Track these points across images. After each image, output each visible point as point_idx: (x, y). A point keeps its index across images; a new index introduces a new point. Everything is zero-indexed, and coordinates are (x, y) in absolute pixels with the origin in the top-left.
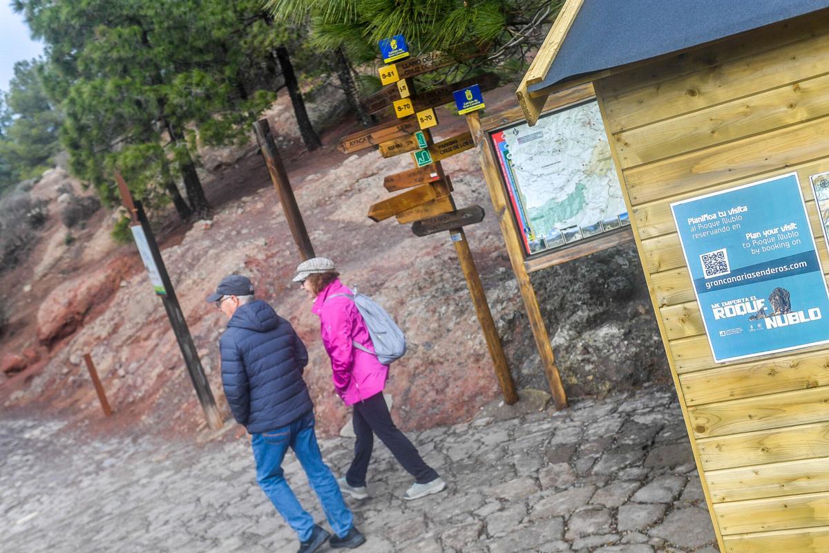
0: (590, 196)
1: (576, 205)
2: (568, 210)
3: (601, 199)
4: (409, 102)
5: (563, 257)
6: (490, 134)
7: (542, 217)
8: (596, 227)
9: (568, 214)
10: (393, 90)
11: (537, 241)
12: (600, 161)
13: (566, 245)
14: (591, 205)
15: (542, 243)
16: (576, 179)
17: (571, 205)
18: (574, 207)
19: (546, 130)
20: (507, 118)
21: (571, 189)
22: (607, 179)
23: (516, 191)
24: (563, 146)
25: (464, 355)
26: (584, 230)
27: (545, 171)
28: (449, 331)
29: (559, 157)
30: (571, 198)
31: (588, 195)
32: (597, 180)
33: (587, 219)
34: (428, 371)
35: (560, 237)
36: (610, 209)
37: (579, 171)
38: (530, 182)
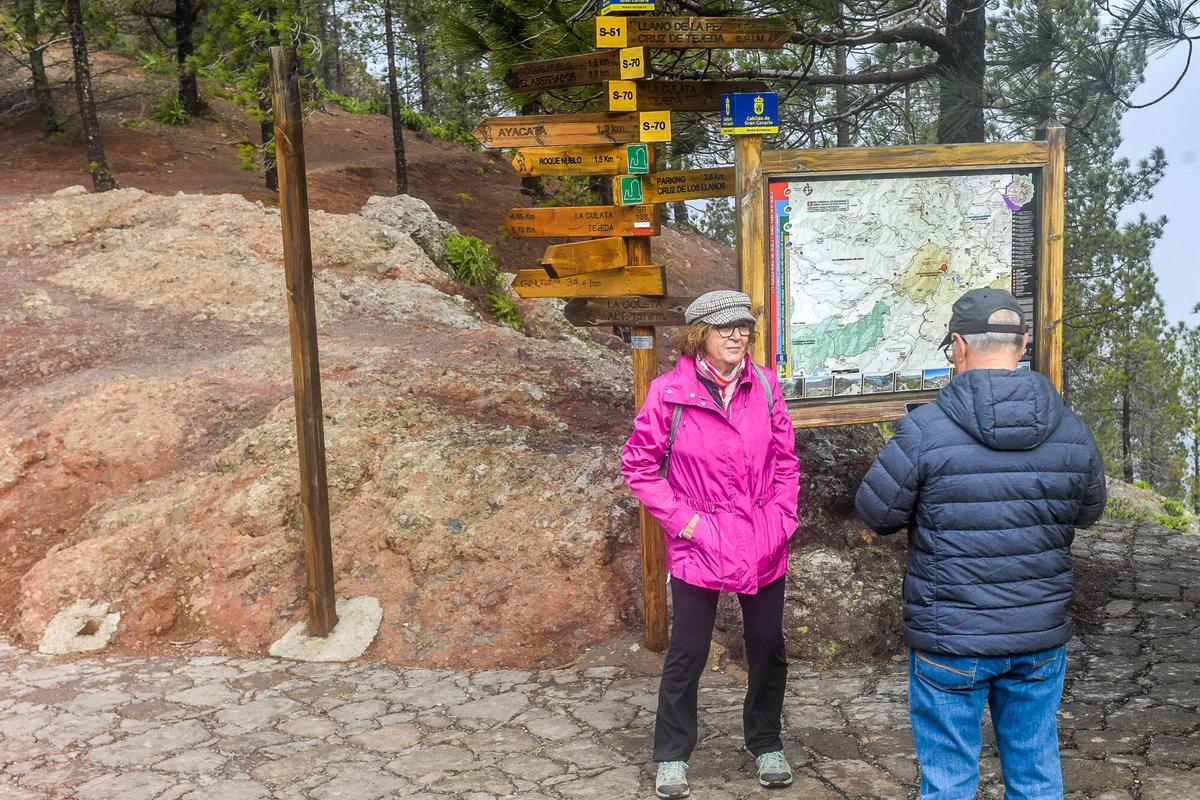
0: (892, 328)
1: (866, 337)
2: (854, 342)
3: (907, 337)
4: (633, 88)
5: (827, 416)
6: (772, 180)
7: (812, 342)
8: (885, 380)
9: (851, 348)
10: (604, 62)
11: (791, 380)
12: (921, 275)
13: (833, 398)
14: (889, 343)
15: (799, 386)
16: (878, 294)
17: (859, 334)
18: (863, 337)
19: (853, 200)
20: (804, 163)
21: (866, 308)
22: (924, 307)
23: (783, 287)
24: (873, 235)
25: (535, 554)
26: (866, 381)
27: (837, 268)
28: (495, 507)
29: (863, 251)
30: (863, 321)
31: (890, 326)
32: (908, 305)
33: (877, 364)
34: (453, 570)
35: (828, 382)
36: (914, 357)
37: (886, 281)
38: (808, 280)
